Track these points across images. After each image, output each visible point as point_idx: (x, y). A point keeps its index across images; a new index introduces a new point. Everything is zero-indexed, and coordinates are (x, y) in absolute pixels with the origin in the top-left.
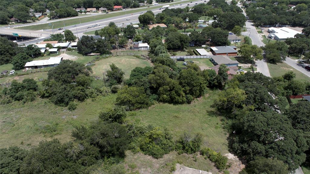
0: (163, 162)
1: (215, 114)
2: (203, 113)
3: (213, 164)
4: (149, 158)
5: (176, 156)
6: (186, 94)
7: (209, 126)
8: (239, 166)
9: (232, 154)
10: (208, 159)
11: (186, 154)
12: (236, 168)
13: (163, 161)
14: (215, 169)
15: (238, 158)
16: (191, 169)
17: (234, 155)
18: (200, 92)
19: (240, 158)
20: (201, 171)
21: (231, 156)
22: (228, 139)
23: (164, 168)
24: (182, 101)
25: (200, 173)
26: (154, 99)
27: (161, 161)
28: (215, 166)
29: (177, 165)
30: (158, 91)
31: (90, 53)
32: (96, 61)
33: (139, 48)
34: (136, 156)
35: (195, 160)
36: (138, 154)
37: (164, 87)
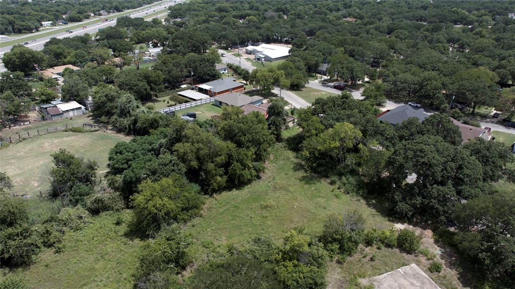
1: (314, 179)
2: (296, 184)
3: (397, 250)
5: (340, 269)
7: (325, 199)
8: (423, 234)
11: (350, 258)
15: (409, 224)
22: (369, 206)
24: (251, 176)
25: (402, 273)
26: (200, 192)
28: (401, 252)
29: (360, 281)
30: (201, 173)
33: (63, 114)
35: (370, 259)
37: (218, 160)
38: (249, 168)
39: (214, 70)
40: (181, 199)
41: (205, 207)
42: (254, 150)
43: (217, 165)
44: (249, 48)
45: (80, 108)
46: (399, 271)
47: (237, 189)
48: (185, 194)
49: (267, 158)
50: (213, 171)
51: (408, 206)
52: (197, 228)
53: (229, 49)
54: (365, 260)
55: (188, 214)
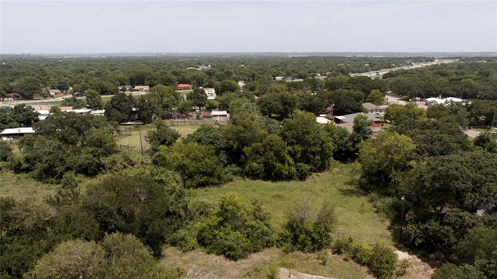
0: (249, 266)
1: (356, 194)
4: (219, 259)
6: (296, 161)
9: (403, 252)
10: (351, 261)
12: (420, 275)
13: (248, 264)
15: (418, 258)
16: (315, 276)
17: (410, 254)
19: (424, 258)
21: (402, 255)
22: (389, 228)
23: (250, 276)
24: (289, 173)
27: (244, 264)
28: (369, 272)
29: (282, 271)
30: (242, 156)
31: (125, 122)
32: (134, 130)
33: (211, 117)
34: (187, 257)
35: (322, 263)
36: (193, 253)
37: (253, 144)
38: (289, 165)
39: (359, 106)
40: (203, 162)
41: (230, 183)
42: (298, 148)
43: (253, 150)
44: (430, 100)
45: (225, 116)
48: (207, 160)
49: (329, 169)
50: (247, 155)
51: (418, 231)
52: (206, 193)
53: (410, 100)
54: (315, 261)
55: (204, 178)
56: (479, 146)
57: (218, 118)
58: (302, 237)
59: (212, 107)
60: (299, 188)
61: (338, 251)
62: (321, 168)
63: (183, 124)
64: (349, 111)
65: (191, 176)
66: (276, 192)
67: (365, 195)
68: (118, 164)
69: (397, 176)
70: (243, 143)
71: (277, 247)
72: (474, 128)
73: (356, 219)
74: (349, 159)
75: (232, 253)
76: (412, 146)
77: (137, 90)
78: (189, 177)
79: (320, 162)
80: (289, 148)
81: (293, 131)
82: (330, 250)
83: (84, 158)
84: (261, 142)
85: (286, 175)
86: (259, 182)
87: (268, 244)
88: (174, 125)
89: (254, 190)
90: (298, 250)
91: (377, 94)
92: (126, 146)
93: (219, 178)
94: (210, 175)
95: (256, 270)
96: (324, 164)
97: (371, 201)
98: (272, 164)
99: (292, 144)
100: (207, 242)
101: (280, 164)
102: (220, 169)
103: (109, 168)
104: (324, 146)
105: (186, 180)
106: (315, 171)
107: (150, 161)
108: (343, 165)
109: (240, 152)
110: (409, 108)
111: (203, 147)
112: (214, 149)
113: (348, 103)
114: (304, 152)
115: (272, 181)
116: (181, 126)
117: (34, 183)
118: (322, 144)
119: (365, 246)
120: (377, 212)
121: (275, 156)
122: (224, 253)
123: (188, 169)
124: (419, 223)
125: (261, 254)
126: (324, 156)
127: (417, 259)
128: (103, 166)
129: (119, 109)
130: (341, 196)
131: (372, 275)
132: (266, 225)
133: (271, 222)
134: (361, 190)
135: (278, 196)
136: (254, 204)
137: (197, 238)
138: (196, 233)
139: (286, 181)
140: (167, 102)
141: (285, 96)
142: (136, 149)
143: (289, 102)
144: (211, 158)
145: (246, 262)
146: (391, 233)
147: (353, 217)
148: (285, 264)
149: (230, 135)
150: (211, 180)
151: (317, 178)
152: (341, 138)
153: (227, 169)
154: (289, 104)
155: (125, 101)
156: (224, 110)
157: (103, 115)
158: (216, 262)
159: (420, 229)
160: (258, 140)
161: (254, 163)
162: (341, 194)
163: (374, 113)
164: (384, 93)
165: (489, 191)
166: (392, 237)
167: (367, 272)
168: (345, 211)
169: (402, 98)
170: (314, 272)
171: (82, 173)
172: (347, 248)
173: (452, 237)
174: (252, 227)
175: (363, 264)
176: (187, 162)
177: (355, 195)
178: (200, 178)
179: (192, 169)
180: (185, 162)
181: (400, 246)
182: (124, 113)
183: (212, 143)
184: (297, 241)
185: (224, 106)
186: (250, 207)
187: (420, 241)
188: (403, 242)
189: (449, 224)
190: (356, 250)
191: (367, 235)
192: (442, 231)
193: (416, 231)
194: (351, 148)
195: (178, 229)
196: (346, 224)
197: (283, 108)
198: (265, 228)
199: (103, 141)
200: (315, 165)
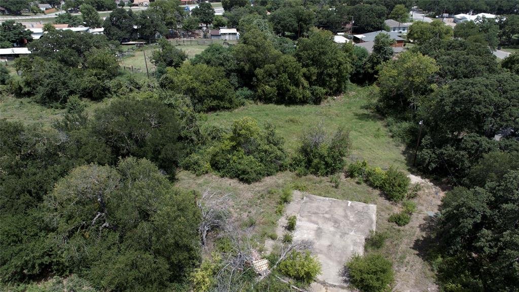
0: (263, 189)
1: (372, 118)
2: (348, 116)
3: (377, 192)
4: (234, 182)
5: (291, 179)
6: (311, 84)
7: (360, 134)
8: (436, 194)
9: (416, 176)
10: (364, 185)
11: (315, 177)
12: (430, 198)
13: (262, 186)
14: (382, 200)
15: (431, 181)
16: (327, 198)
17: (422, 178)
18: (339, 82)
19: (436, 182)
20: (350, 202)
21: (415, 179)
22: (404, 153)
23: (263, 198)
24: (303, 97)
25: (349, 205)
26: (247, 97)
27: (257, 187)
28: (381, 195)
29: (295, 193)
30: (254, 78)
31: (126, 42)
32: (137, 50)
33: (220, 35)
34: (201, 180)
35: (334, 186)
36: (206, 176)
37: (266, 66)
38: (304, 88)
39: (381, 23)
40: (212, 86)
41: (242, 107)
42: (314, 70)
43: (266, 72)
44: (459, 16)
45: (235, 34)
46: (348, 203)
47: (286, 105)
48: (217, 83)
49: (345, 93)
50: (260, 77)
51: (433, 155)
52: (218, 117)
53: (437, 17)
54: (328, 184)
55: (215, 102)
56: (507, 68)
57: (227, 37)
58: (316, 161)
59: (219, 25)
60: (313, 112)
61: (351, 174)
62: (338, 92)
63: (189, 43)
64: (369, 28)
65: (201, 100)
66: (291, 117)
67: (381, 119)
68: (124, 88)
69: (416, 100)
70: (255, 64)
71: (290, 171)
72: (503, 48)
73: (370, 143)
74: (367, 82)
75: (246, 177)
76: (435, 68)
77: (137, 5)
78: (199, 101)
79: (337, 85)
80: (305, 70)
81: (308, 51)
82: (343, 174)
83: (87, 80)
84: (274, 63)
85: (300, 99)
86: (272, 106)
87: (282, 168)
88: (179, 45)
89: (267, 115)
90: (311, 173)
91: (401, 9)
92: (130, 68)
93: (231, 102)
94: (221, 98)
95: (269, 192)
96: (341, 87)
97: (387, 125)
98: (286, 87)
99: (307, 66)
100: (220, 166)
101: (294, 87)
102: (231, 93)
103: (115, 92)
104: (342, 67)
105: (196, 104)
106: (330, 95)
107: (157, 84)
108: (360, 88)
109: (251, 74)
110: (435, 26)
111: (212, 69)
112: (225, 71)
113: (369, 20)
114: (320, 75)
115: (285, 105)
116: (187, 45)
117: (38, 107)
118: (339, 66)
119: (378, 170)
120: (392, 137)
121: (289, 78)
122: (237, 176)
123: (198, 92)
124: (435, 148)
125: (274, 177)
126: (341, 79)
127: (429, 183)
128: (108, 90)
129: (119, 27)
130: (356, 120)
131: (383, 198)
132: (279, 149)
133: (284, 147)
134: (377, 115)
135: (291, 121)
136: (267, 128)
137: (210, 162)
138: (209, 157)
139: (300, 105)
140: (171, 18)
141: (300, 11)
142: (141, 71)
143: (305, 19)
144: (222, 80)
145: (260, 185)
146: (405, 158)
147: (367, 141)
148: (298, 187)
149: (241, 56)
150: (222, 103)
151: (332, 102)
152: (360, 59)
153: (238, 93)
154: (305, 21)
155: (125, 17)
156: (233, 27)
157: (102, 33)
158: (230, 185)
159: (435, 154)
160: (271, 61)
161: (267, 86)
162: (357, 119)
163: (396, 31)
164: (409, 8)
165: (510, 115)
166: (406, 162)
167: (379, 195)
168: (361, 135)
169: (428, 14)
170: (327, 195)
171: (86, 97)
172: (360, 172)
173: (466, 162)
174: (266, 151)
175: (376, 187)
176: (196, 84)
177: (371, 120)
178: (211, 102)
179: (201, 93)
180: (194, 85)
181: (413, 170)
182: (125, 32)
183: (222, 65)
184: (310, 165)
185: (233, 24)
186: (263, 132)
187: (434, 165)
188: (417, 167)
189: (465, 149)
190: (369, 174)
191: (381, 160)
192: (458, 155)
193: (431, 156)
194: (369, 70)
195: (191, 154)
196: (361, 149)
197: (298, 26)
198: (279, 153)
199: (105, 63)
200: (331, 89)
